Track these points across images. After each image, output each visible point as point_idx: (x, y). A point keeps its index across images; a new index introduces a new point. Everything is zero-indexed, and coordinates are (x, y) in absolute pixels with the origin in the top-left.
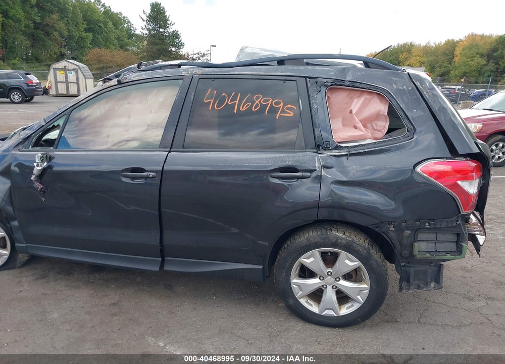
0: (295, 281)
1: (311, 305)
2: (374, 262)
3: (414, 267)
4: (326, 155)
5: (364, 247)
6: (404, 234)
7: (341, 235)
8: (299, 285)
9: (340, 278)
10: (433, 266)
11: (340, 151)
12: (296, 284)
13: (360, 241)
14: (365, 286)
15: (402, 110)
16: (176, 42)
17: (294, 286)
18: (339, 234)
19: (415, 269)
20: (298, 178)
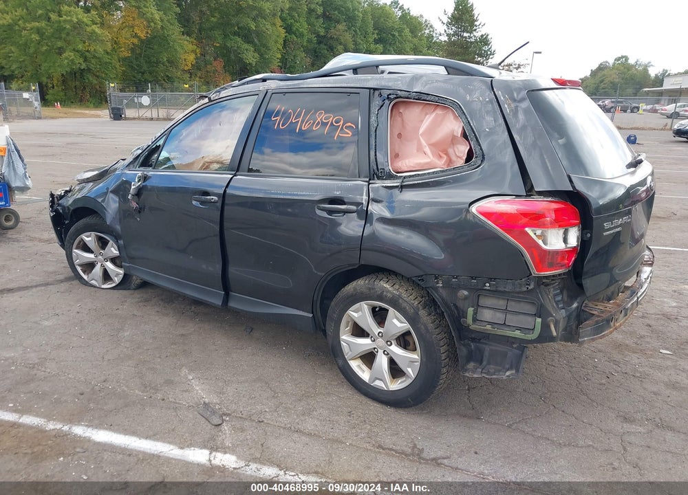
0: (346, 338)
1: (363, 371)
2: (422, 327)
3: (491, 345)
4: (377, 185)
5: (411, 305)
6: (459, 294)
7: (388, 287)
8: (348, 343)
9: (393, 342)
10: (515, 348)
11: (393, 181)
12: (346, 341)
13: (409, 297)
14: (416, 357)
15: (472, 128)
16: (484, 51)
17: (344, 344)
18: (385, 285)
19: (491, 347)
20: (345, 212)
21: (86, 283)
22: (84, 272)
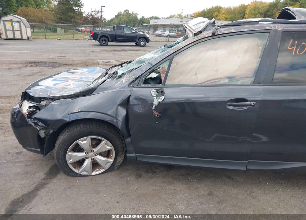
21: (77, 175)
22: (74, 167)
